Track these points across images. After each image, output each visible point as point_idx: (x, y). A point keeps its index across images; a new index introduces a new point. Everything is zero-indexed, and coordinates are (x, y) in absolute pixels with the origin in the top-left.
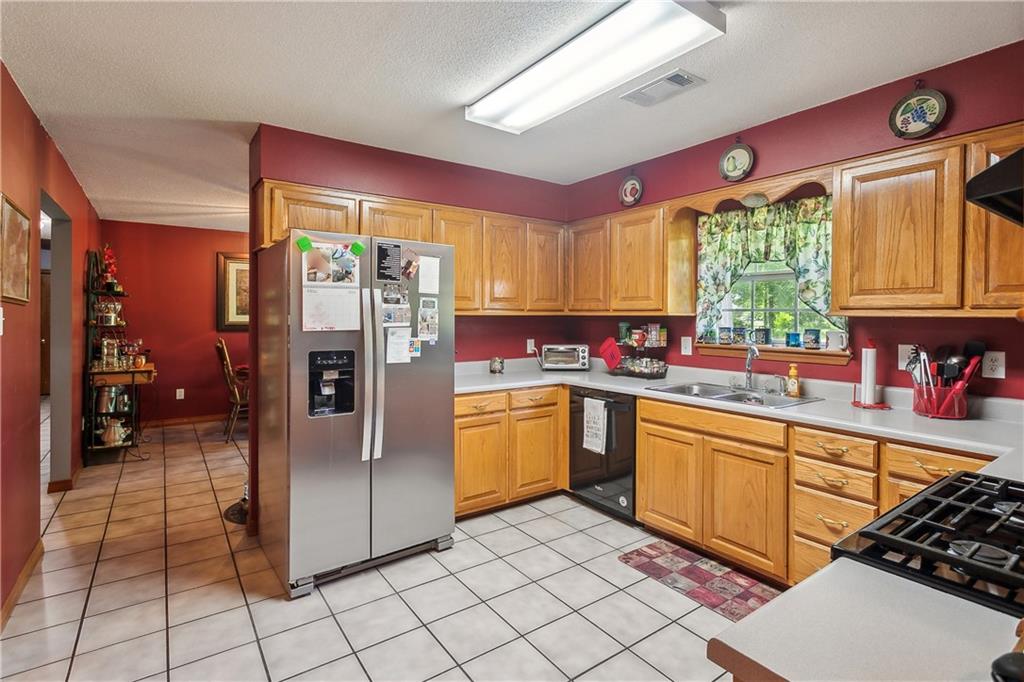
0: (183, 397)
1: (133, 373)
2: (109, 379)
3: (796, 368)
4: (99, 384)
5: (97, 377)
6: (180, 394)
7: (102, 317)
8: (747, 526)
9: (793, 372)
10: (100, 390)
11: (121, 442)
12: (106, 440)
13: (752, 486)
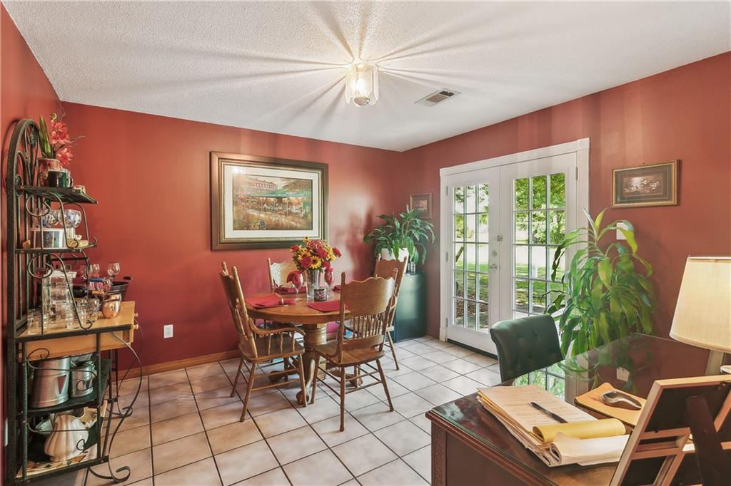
0: (171, 335)
1: (98, 332)
2: (54, 348)
4: (35, 356)
5: (31, 347)
6: (168, 331)
7: (39, 234)
10: (40, 365)
11: (78, 453)
12: (51, 453)
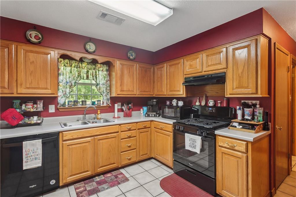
3: (100, 111)
8: (109, 158)
9: (99, 112)
13: (111, 146)
